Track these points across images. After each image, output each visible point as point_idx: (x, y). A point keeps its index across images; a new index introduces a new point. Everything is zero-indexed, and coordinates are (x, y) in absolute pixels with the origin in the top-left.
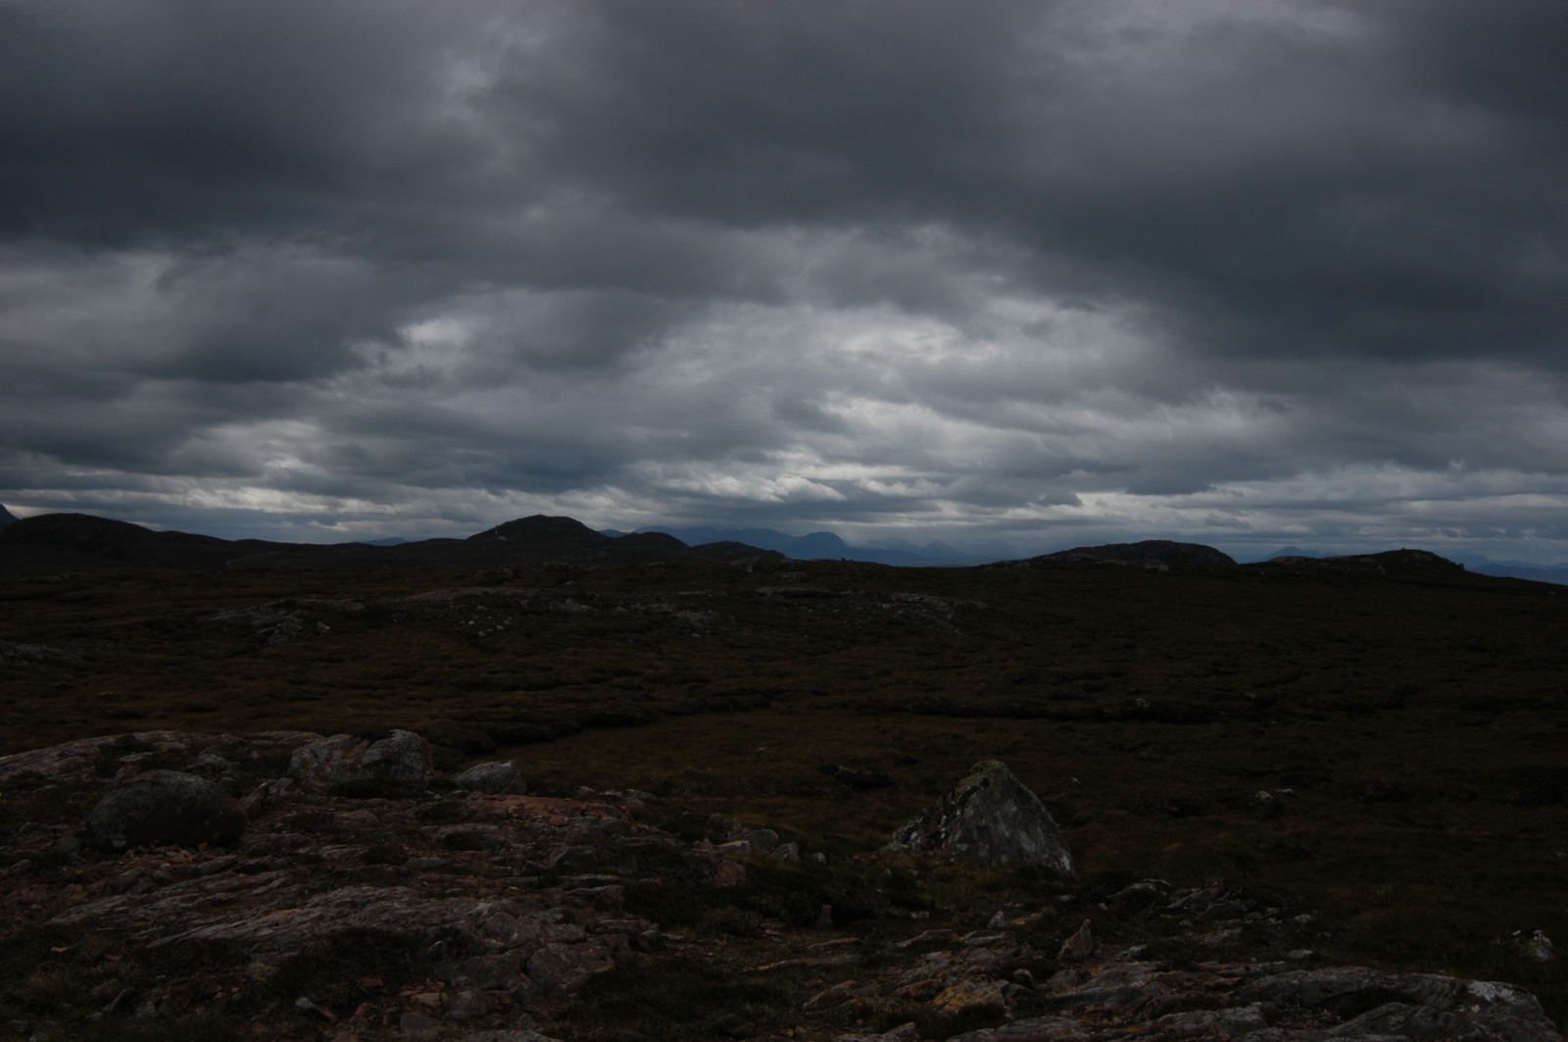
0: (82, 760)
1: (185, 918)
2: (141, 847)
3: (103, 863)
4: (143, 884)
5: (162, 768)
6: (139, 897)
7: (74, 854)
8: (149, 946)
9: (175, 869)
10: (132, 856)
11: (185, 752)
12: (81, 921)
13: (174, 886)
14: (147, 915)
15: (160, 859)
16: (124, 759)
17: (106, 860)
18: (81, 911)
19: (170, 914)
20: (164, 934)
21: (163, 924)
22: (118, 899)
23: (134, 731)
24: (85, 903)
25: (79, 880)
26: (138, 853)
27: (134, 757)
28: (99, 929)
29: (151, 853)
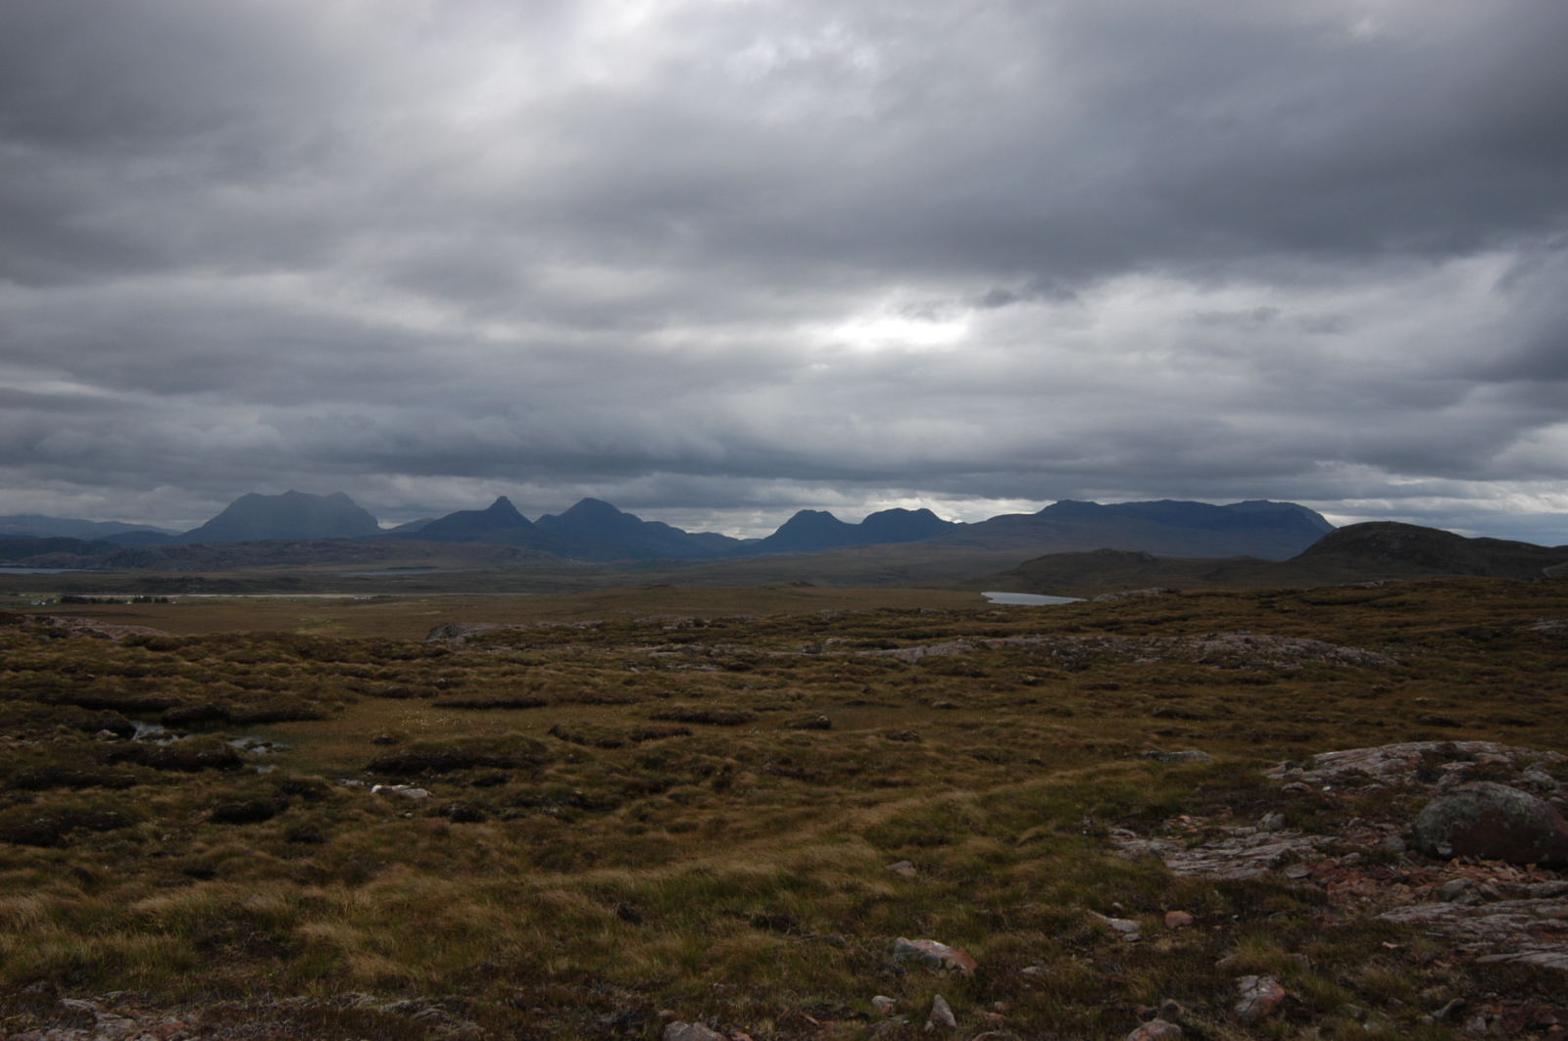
0: (1404, 763)
1: (1516, 939)
2: (1466, 858)
3: (1429, 867)
4: (1470, 896)
5: (1485, 779)
6: (1467, 909)
7: (1401, 854)
8: (1480, 960)
9: (1503, 886)
10: (1458, 865)
11: (1509, 766)
12: (1410, 921)
13: (1503, 903)
14: (1477, 928)
15: (1485, 872)
16: (1445, 766)
17: (1433, 865)
18: (1409, 912)
19: (1500, 932)
20: (1495, 951)
21: (1492, 940)
22: (1445, 907)
23: (1456, 740)
24: (1411, 905)
25: (1406, 880)
26: (1464, 863)
27: (1455, 765)
28: (1427, 933)
29: (1477, 865)
